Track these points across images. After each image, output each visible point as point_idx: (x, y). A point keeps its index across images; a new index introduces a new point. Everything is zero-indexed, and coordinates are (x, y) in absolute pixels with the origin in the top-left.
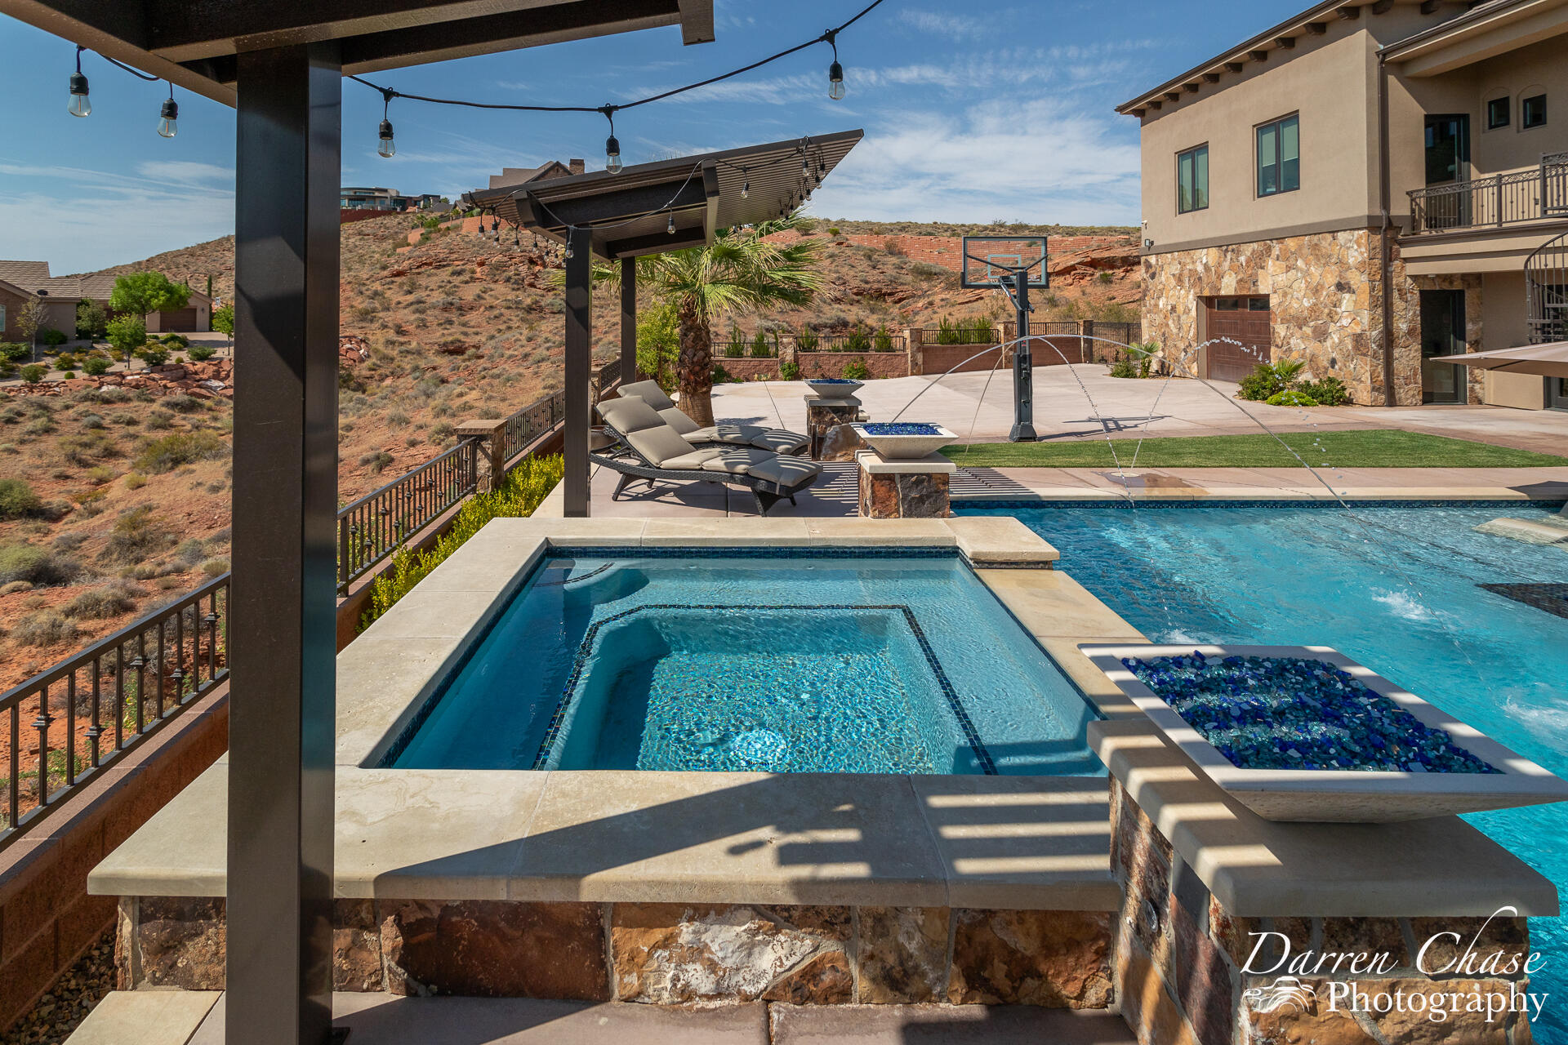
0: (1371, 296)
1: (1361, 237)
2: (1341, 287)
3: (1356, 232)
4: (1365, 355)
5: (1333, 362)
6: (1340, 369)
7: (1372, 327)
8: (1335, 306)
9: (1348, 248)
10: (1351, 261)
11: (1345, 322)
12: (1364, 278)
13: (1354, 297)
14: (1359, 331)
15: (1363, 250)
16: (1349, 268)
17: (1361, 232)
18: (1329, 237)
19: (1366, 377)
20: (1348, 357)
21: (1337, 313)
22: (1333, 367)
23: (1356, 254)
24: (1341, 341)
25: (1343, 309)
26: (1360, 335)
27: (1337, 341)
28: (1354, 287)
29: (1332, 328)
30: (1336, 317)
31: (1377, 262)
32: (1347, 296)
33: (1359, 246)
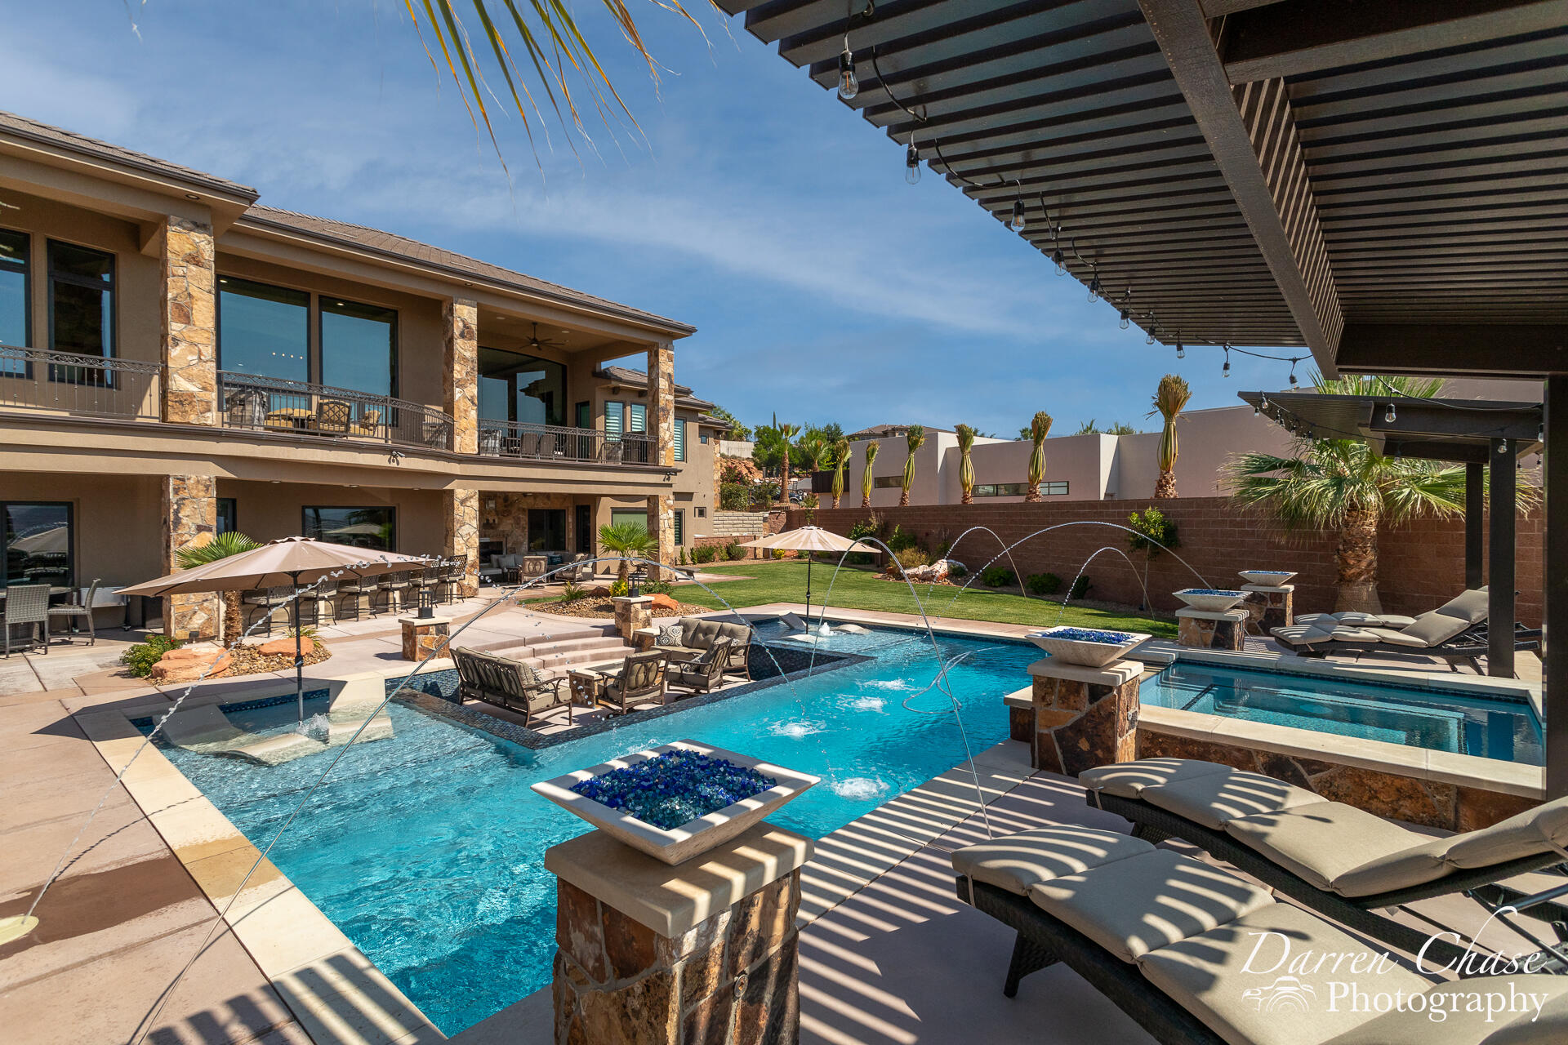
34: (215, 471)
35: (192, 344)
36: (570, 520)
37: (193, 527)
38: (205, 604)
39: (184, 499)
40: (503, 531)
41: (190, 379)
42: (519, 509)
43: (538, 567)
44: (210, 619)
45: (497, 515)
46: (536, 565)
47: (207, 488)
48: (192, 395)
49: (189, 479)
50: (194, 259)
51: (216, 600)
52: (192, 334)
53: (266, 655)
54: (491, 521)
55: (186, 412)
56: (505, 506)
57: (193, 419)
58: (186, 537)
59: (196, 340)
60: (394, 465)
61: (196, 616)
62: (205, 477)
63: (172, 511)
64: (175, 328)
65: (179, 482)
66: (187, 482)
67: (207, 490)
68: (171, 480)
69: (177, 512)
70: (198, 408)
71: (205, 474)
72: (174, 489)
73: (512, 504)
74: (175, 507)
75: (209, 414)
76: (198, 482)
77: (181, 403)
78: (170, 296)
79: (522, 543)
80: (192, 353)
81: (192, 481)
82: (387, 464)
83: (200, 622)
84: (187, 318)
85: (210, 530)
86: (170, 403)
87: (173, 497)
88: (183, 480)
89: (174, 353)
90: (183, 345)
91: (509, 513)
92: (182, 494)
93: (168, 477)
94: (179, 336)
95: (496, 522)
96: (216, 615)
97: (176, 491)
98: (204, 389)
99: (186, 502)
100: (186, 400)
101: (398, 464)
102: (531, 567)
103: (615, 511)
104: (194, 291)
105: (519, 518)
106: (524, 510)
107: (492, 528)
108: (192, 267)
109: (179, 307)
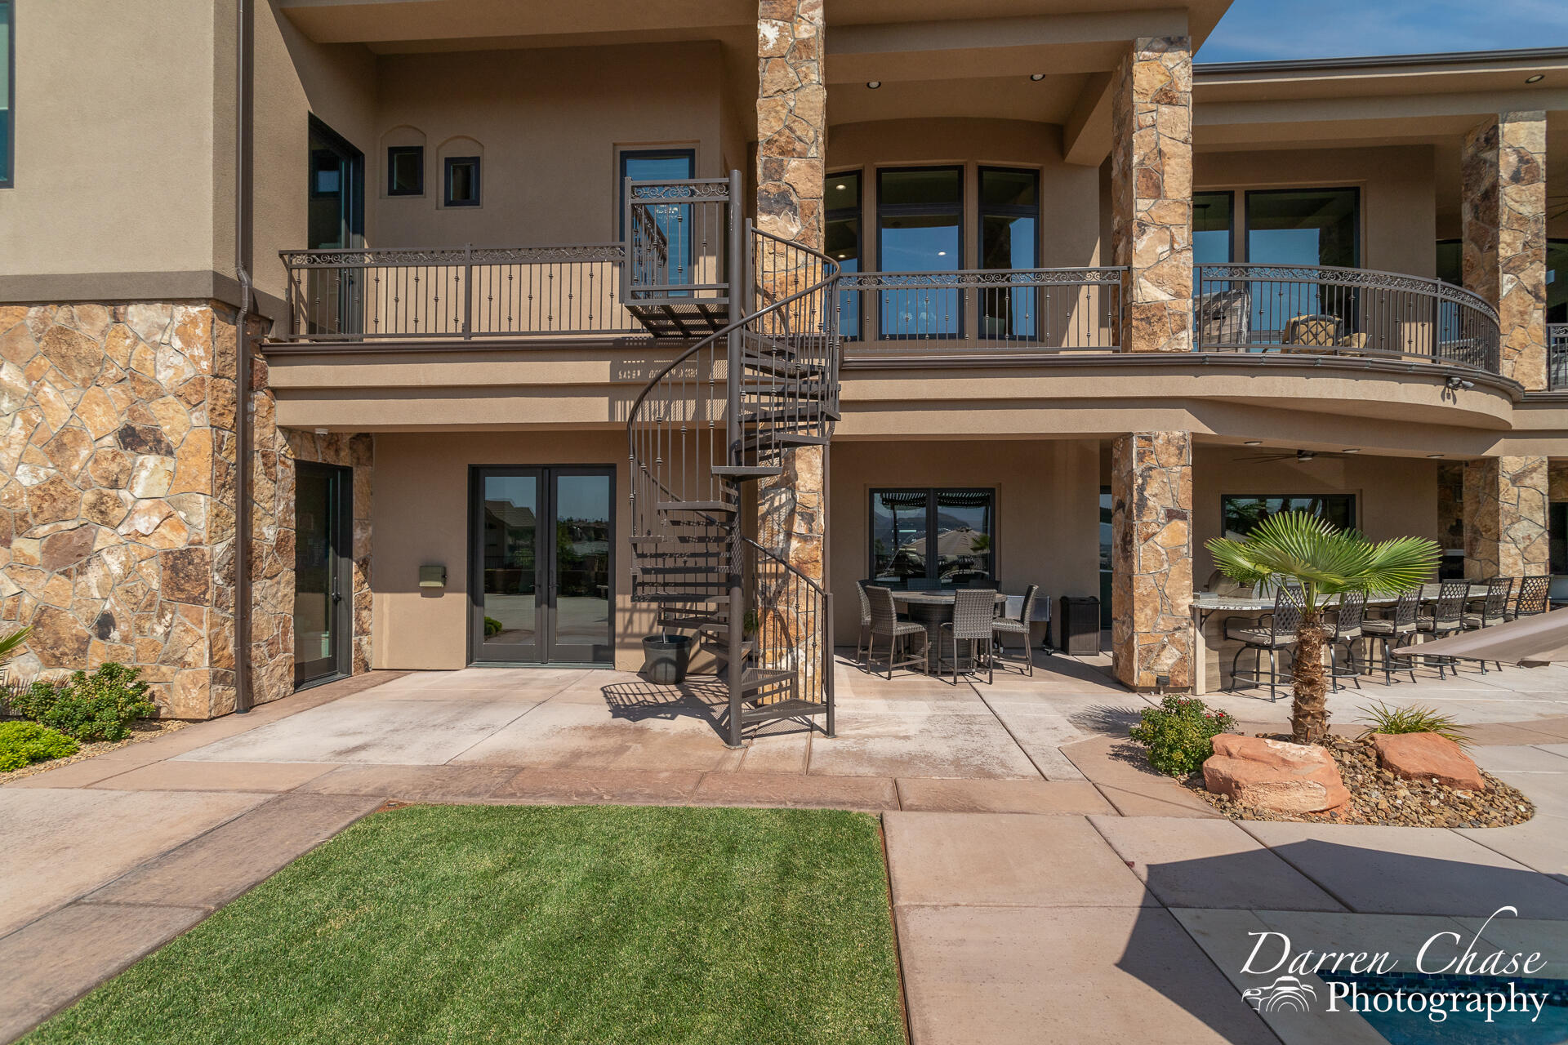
0: (215, 462)
1: (194, 322)
2: (131, 438)
3: (180, 311)
4: (195, 601)
5: (105, 624)
6: (125, 639)
7: (215, 535)
8: (115, 485)
9: (157, 346)
10: (164, 376)
11: (142, 524)
12: (200, 418)
13: (170, 464)
14: (181, 544)
15: (199, 351)
16: (159, 394)
17: (194, 310)
18: (102, 314)
19: (199, 654)
20: (150, 608)
21: (119, 504)
22: (104, 636)
23: (178, 360)
24: (129, 571)
25: (139, 491)
26: (184, 554)
27: (116, 569)
28: (171, 439)
29: (104, 538)
30: (118, 513)
31: (229, 385)
32: (151, 460)
33: (188, 342)
34: (1188, 424)
35: (1164, 227)
37: (1162, 513)
38: (1178, 635)
39: (1150, 469)
41: (1159, 284)
44: (1183, 659)
47: (1180, 449)
48: (1162, 306)
49: (1157, 438)
50: (1166, 97)
51: (1191, 630)
52: (1162, 213)
53: (1407, 777)
55: (1154, 333)
57: (1163, 344)
58: (1153, 528)
59: (1168, 220)
60: (1449, 403)
61: (1165, 653)
62: (1178, 434)
63: (1135, 487)
64: (1142, 206)
65: (1144, 443)
66: (1155, 442)
67: (1181, 453)
68: (1135, 441)
69: (1142, 489)
70: (1171, 325)
71: (1177, 429)
72: (1138, 454)
74: (1140, 481)
75: (1183, 334)
76: (1169, 441)
77: (1148, 320)
78: (1136, 159)
80: (1161, 241)
81: (1160, 441)
82: (1439, 402)
83: (1170, 662)
84: (1156, 190)
85: (1183, 517)
86: (1134, 323)
87: (1137, 468)
88: (1148, 439)
89: (1141, 244)
90: (1151, 231)
92: (1151, 461)
93: (1130, 435)
94: (1147, 219)
96: (1191, 654)
97: (1141, 457)
98: (1178, 295)
99: (1153, 473)
100: (1155, 314)
101: (1455, 401)
104: (1166, 145)
108: (1164, 109)
109: (1147, 173)
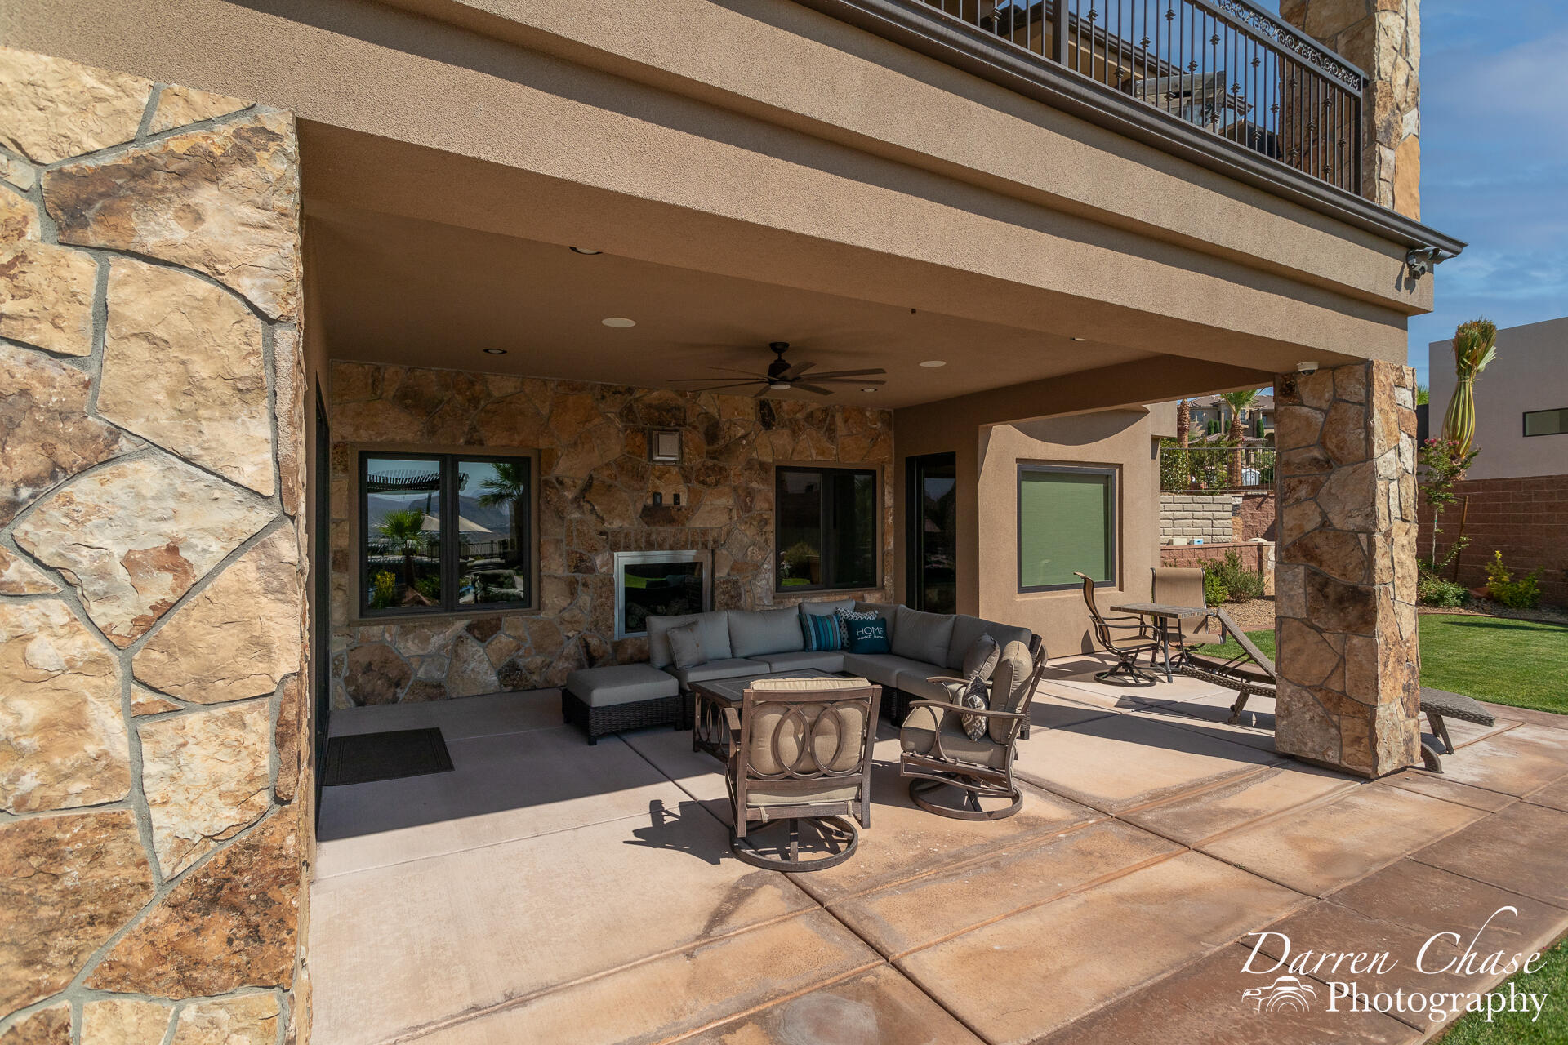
36: (889, 500)
40: (704, 532)
42: (750, 465)
43: (824, 745)
45: (687, 479)
46: (812, 729)
54: (668, 500)
56: (712, 455)
73: (728, 450)
79: (758, 567)
91: (721, 474)
95: (684, 502)
102: (790, 745)
103: (1030, 471)
105: (749, 493)
106: (763, 467)
107: (671, 521)
